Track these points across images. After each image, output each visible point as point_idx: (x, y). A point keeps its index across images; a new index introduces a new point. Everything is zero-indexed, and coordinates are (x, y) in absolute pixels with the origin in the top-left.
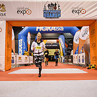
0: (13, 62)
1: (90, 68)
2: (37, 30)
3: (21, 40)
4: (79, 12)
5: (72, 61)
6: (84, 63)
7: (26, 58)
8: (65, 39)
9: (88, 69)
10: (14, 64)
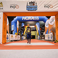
0: (8, 38)
1: (56, 42)
2: (23, 19)
3: (13, 25)
4: (49, 7)
5: (44, 38)
6: (52, 39)
7: (16, 36)
8: (40, 25)
9: (55, 42)
10: (9, 40)
